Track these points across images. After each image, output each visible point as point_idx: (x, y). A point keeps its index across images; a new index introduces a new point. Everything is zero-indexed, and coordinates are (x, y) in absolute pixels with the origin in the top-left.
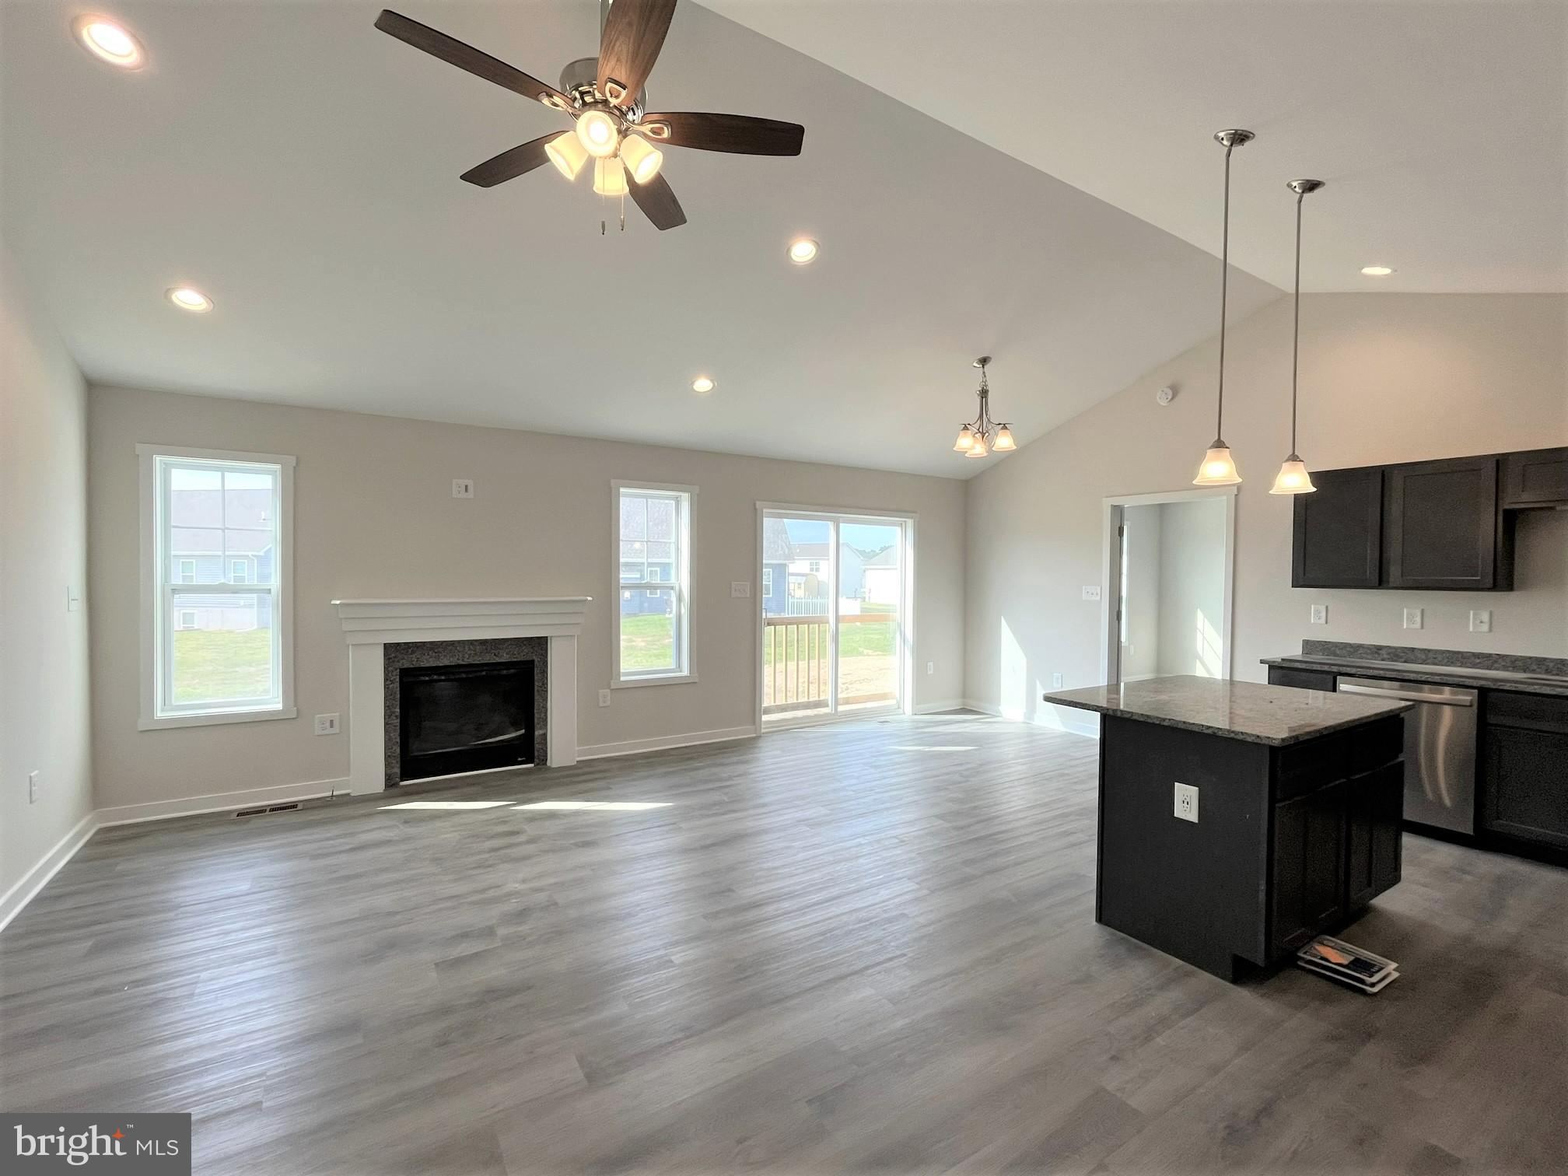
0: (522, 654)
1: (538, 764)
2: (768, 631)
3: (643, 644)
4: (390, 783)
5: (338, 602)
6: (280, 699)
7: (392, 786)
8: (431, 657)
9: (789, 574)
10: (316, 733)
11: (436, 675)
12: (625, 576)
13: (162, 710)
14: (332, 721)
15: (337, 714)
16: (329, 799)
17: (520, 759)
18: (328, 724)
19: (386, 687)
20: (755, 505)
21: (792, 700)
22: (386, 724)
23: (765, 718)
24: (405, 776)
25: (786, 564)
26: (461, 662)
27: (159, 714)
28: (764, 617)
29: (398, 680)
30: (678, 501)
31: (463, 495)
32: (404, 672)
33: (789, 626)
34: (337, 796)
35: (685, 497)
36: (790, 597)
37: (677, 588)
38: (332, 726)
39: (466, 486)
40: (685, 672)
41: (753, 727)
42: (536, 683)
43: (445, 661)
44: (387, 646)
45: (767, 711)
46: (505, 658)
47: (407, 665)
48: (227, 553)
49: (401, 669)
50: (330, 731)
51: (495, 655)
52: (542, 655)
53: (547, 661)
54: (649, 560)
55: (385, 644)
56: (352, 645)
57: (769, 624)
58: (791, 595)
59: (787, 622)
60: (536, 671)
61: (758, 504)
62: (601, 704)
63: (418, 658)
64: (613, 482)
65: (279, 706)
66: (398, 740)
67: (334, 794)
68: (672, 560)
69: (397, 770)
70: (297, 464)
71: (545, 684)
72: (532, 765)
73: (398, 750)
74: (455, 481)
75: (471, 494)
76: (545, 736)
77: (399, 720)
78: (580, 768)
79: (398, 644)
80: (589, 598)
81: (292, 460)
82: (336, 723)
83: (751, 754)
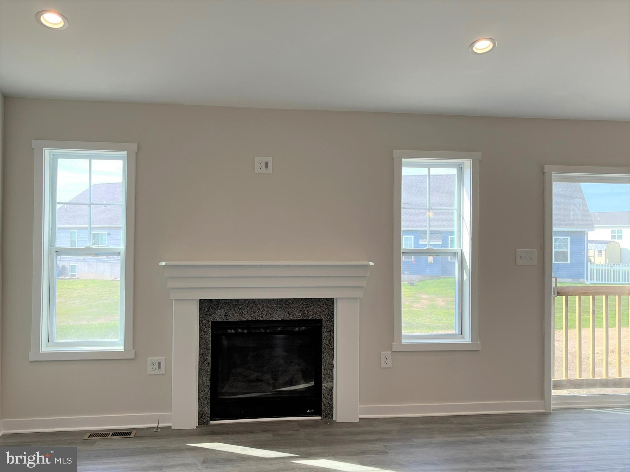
0: (312, 313)
1: (324, 418)
2: (559, 302)
3: (443, 303)
4: (202, 421)
5: (164, 264)
6: (123, 343)
7: (204, 424)
8: (236, 313)
9: (589, 242)
10: (148, 374)
11: (239, 328)
12: (407, 243)
13: (47, 346)
14: (160, 363)
15: (165, 358)
16: (155, 430)
17: (309, 411)
18: (157, 366)
19: (201, 337)
20: (543, 169)
21: (588, 376)
22: (200, 370)
23: (555, 392)
24: (214, 417)
25: (584, 232)
26: (260, 318)
27: (44, 348)
28: (553, 285)
29: (210, 331)
30: (460, 169)
31: (264, 170)
32: (215, 325)
33: (583, 297)
34: (162, 428)
35: (468, 164)
36: (589, 263)
37: (459, 255)
38: (159, 368)
39: (267, 163)
40: (467, 339)
41: (543, 401)
42: (324, 341)
43: (247, 317)
44: (202, 303)
45: (559, 385)
46: (296, 316)
47: (217, 319)
48: (92, 226)
49: (212, 322)
50: (157, 371)
51: (288, 313)
52: (329, 315)
53: (333, 321)
54: (431, 229)
55: (200, 300)
56: (175, 300)
57: (559, 294)
58: (590, 261)
59: (582, 292)
60: (324, 330)
61: (547, 168)
62: (383, 365)
63: (226, 313)
64: (396, 153)
65: (121, 348)
66: (209, 384)
67: (160, 425)
68: (455, 229)
69: (207, 410)
70: (138, 151)
71: (331, 342)
72: (319, 418)
73: (209, 393)
74: (257, 159)
75: (270, 170)
76: (331, 390)
77: (210, 367)
78: (361, 426)
79: (211, 300)
80: (371, 263)
81: (134, 147)
82: (163, 365)
83: (538, 432)
